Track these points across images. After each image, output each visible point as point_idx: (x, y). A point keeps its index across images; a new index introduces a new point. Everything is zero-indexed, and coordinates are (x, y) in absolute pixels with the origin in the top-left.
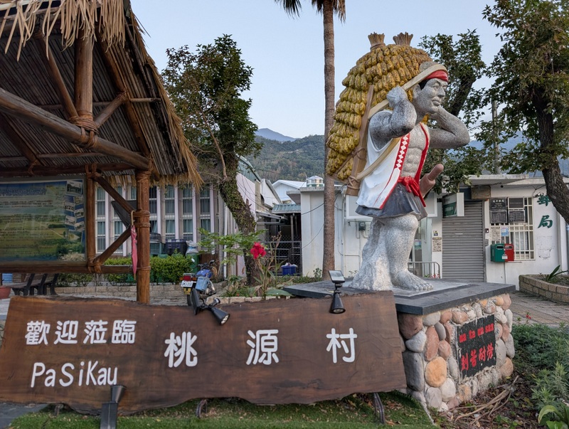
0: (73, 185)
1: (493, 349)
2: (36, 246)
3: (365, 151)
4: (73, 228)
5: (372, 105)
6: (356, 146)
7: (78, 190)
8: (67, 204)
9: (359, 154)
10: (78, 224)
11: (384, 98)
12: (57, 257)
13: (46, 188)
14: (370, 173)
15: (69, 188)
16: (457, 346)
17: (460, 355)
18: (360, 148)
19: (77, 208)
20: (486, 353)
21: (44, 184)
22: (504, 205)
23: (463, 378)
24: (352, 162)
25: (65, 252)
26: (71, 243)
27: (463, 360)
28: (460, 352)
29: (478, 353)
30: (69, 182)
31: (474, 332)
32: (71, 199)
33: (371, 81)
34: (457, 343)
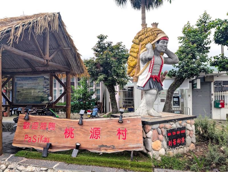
0: (46, 78)
1: (184, 139)
2: (34, 98)
3: (139, 66)
4: (45, 92)
5: (141, 50)
6: (136, 64)
7: (47, 79)
8: (44, 84)
9: (137, 67)
10: (47, 91)
11: (145, 47)
12: (41, 102)
13: (37, 78)
14: (141, 74)
15: (45, 79)
16: (166, 137)
17: (168, 140)
18: (137, 65)
19: (47, 85)
20: (181, 141)
21: (37, 77)
22: (220, 84)
23: (169, 149)
24: (135, 70)
25: (43, 100)
26: (45, 97)
27: (169, 142)
28: (168, 139)
29: (177, 140)
30: (45, 76)
31: (175, 132)
32: (45, 82)
33: (140, 41)
34: (166, 136)
